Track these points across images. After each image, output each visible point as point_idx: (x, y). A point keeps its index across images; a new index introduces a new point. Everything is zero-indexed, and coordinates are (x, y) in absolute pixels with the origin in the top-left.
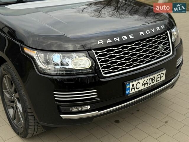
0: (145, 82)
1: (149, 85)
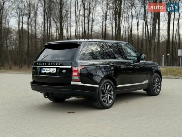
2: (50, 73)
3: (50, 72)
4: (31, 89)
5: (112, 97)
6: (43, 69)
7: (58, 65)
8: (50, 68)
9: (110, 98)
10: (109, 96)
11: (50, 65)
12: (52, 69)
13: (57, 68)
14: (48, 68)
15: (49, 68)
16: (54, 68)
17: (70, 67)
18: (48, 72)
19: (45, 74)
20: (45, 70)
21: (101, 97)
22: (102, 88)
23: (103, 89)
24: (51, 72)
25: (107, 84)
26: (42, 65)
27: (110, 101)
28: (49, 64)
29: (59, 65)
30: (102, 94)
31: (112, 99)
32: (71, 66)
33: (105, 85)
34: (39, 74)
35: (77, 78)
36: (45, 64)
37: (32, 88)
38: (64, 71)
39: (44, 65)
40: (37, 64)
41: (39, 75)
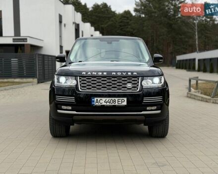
0: (107, 101)
1: (110, 104)
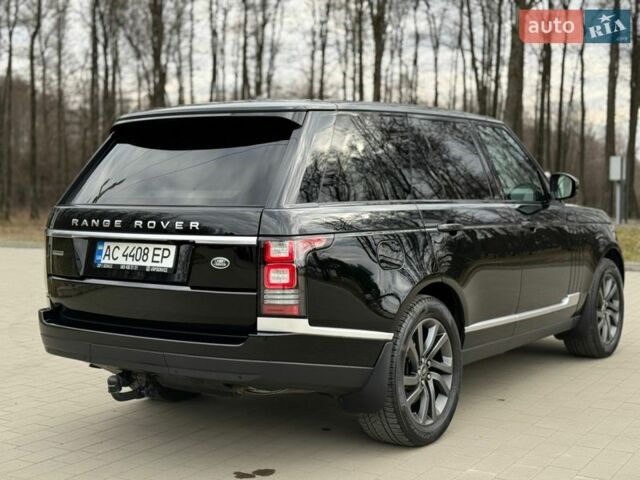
2: (140, 267)
3: (141, 263)
4: (42, 347)
5: (448, 382)
6: (103, 248)
7: (186, 231)
8: (143, 246)
9: (439, 390)
10: (434, 380)
11: (145, 230)
12: (151, 247)
13: (178, 243)
14: (131, 246)
15: (137, 245)
16: (163, 246)
17: (252, 240)
18: (130, 263)
19: (117, 272)
20: (117, 254)
21: (401, 391)
22: (406, 342)
23: (410, 349)
24: (148, 264)
25: (428, 323)
26: (101, 228)
27: (441, 405)
28: (138, 223)
29: (194, 232)
30: (406, 374)
31: (445, 395)
32: (258, 235)
33: (419, 327)
34: (81, 273)
35: (290, 298)
36: (118, 223)
37: (45, 342)
38: (220, 262)
39: (112, 229)
40: (75, 221)
41: (83, 278)
